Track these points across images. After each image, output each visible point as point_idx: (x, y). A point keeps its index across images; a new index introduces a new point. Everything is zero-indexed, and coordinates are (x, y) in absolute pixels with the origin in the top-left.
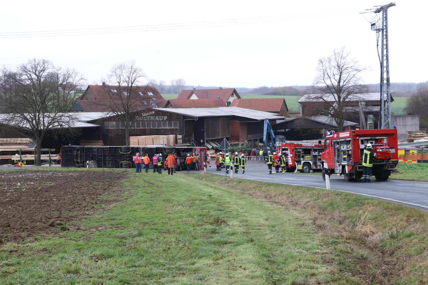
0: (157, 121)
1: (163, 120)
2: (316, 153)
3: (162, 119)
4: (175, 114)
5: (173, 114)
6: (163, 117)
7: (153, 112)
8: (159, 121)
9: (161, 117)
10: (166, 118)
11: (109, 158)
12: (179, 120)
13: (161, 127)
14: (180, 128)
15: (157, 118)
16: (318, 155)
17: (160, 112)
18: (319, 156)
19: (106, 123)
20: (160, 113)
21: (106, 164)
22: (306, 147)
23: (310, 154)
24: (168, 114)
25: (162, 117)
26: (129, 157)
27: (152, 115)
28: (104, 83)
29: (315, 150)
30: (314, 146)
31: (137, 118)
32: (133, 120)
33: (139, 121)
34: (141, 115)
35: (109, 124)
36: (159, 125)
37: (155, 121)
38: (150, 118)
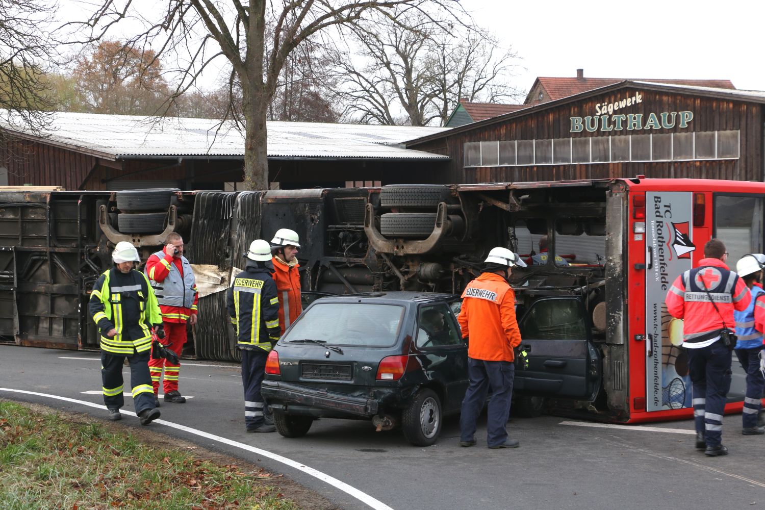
0: (651, 131)
1: (675, 129)
3: (673, 125)
4: (728, 101)
5: (717, 99)
6: (678, 117)
7: (638, 98)
8: (662, 131)
9: (670, 117)
10: (687, 117)
11: (55, 280)
12: (743, 123)
13: (669, 157)
14: (745, 157)
15: (652, 121)
17: (667, 94)
19: (470, 148)
20: (665, 98)
21: (38, 320)
24: (698, 102)
25: (673, 114)
27: (634, 109)
31: (577, 123)
32: (561, 131)
33: (584, 133)
34: (593, 113)
35: (477, 149)
36: (660, 148)
37: (644, 132)
38: (625, 123)
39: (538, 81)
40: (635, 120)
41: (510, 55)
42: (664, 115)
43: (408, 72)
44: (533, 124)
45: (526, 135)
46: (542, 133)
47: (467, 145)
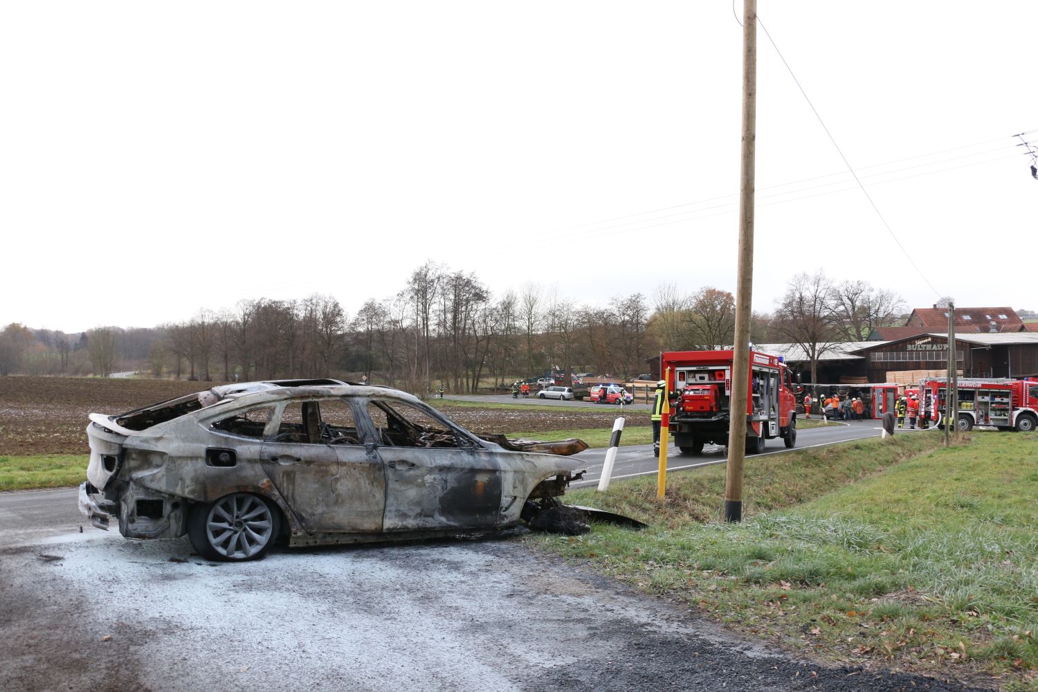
0: (934, 350)
2: (987, 399)
3: (942, 349)
4: (959, 342)
7: (930, 340)
8: (938, 351)
10: (946, 346)
13: (941, 359)
14: (965, 360)
15: (935, 347)
16: (990, 401)
17: (939, 338)
18: (992, 403)
20: (939, 340)
22: (963, 388)
23: (973, 400)
25: (942, 345)
26: (801, 398)
27: (928, 343)
28: (935, 306)
29: (984, 394)
30: (979, 385)
31: (909, 347)
32: (904, 350)
33: (912, 351)
34: (915, 344)
35: (875, 355)
36: (938, 356)
37: (932, 351)
38: (925, 348)
39: (914, 310)
40: (929, 347)
41: (900, 301)
42: (939, 345)
43: (854, 308)
44: (894, 347)
45: (892, 351)
46: (898, 350)
47: (872, 353)
